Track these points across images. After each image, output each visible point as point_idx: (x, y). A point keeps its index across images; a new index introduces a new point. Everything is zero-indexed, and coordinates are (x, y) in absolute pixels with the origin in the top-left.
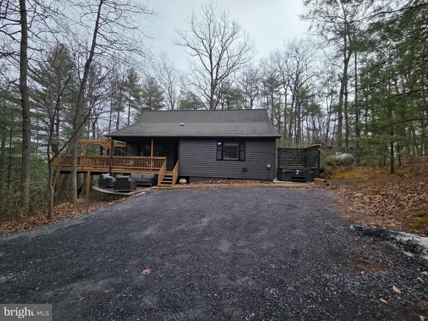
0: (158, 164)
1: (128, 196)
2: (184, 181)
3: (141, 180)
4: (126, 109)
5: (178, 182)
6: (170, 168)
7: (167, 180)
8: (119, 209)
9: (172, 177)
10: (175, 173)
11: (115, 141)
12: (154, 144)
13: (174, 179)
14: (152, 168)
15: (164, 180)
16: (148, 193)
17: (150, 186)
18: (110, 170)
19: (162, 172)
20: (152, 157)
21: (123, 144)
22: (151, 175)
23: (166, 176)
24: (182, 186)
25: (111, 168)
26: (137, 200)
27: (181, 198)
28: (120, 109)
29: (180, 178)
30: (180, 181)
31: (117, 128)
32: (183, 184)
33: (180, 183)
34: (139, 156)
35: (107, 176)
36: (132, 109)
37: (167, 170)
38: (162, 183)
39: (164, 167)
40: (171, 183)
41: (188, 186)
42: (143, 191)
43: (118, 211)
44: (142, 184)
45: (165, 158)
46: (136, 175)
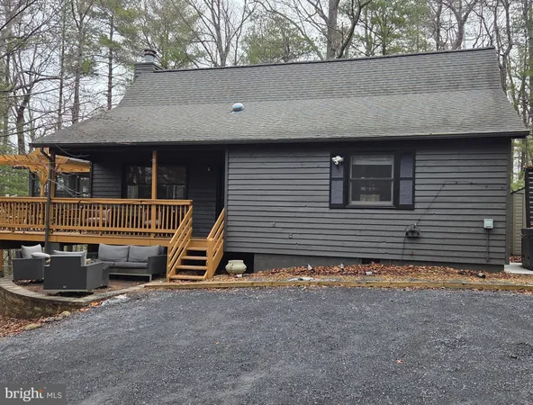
0: (171, 219)
1: (78, 306)
2: (238, 265)
3: (122, 263)
5: (221, 270)
6: (200, 230)
7: (194, 261)
8: (48, 340)
9: (203, 253)
10: (212, 244)
11: (60, 159)
12: (158, 163)
13: (212, 261)
14: (153, 230)
15: (184, 262)
16: (134, 298)
17: (146, 279)
18: (48, 236)
19: (179, 240)
20: (154, 200)
21: (81, 166)
22: (150, 248)
23: (191, 253)
24: (232, 280)
25: (49, 230)
26: (99, 316)
27: (213, 315)
29: (228, 256)
30: (228, 267)
32: (235, 273)
33: (227, 273)
34: (124, 196)
35: (36, 251)
37: (194, 234)
38: (179, 271)
39: (184, 228)
40: (202, 273)
41: (246, 281)
42: (121, 293)
43: (40, 347)
44: (122, 274)
45: (187, 202)
46: (111, 249)
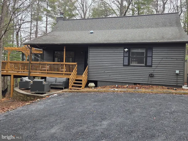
0: (70, 69)
1: (42, 97)
2: (92, 84)
3: (54, 83)
4: (44, 19)
5: (87, 86)
6: (80, 73)
7: (78, 83)
8: (34, 109)
9: (81, 81)
10: (84, 78)
11: (34, 49)
12: (66, 51)
13: (84, 83)
14: (64, 72)
15: (75, 83)
16: (60, 95)
17: (62, 89)
18: (29, 74)
19: (73, 76)
20: (64, 63)
21: (39, 51)
22: (63, 79)
23: (76, 80)
24: (91, 90)
25: (30, 72)
26: (49, 101)
27: (87, 101)
28: (39, 19)
29: (89, 82)
30: (89, 85)
31: (36, 36)
32: (91, 87)
33: (89, 87)
34: (54, 61)
35: (26, 79)
36: (49, 19)
37: (78, 74)
38: (73, 86)
39: (74, 72)
40: (81, 87)
41: (95, 90)
42: (55, 93)
43: (32, 111)
44: (55, 87)
45: (75, 63)
46: (51, 79)
